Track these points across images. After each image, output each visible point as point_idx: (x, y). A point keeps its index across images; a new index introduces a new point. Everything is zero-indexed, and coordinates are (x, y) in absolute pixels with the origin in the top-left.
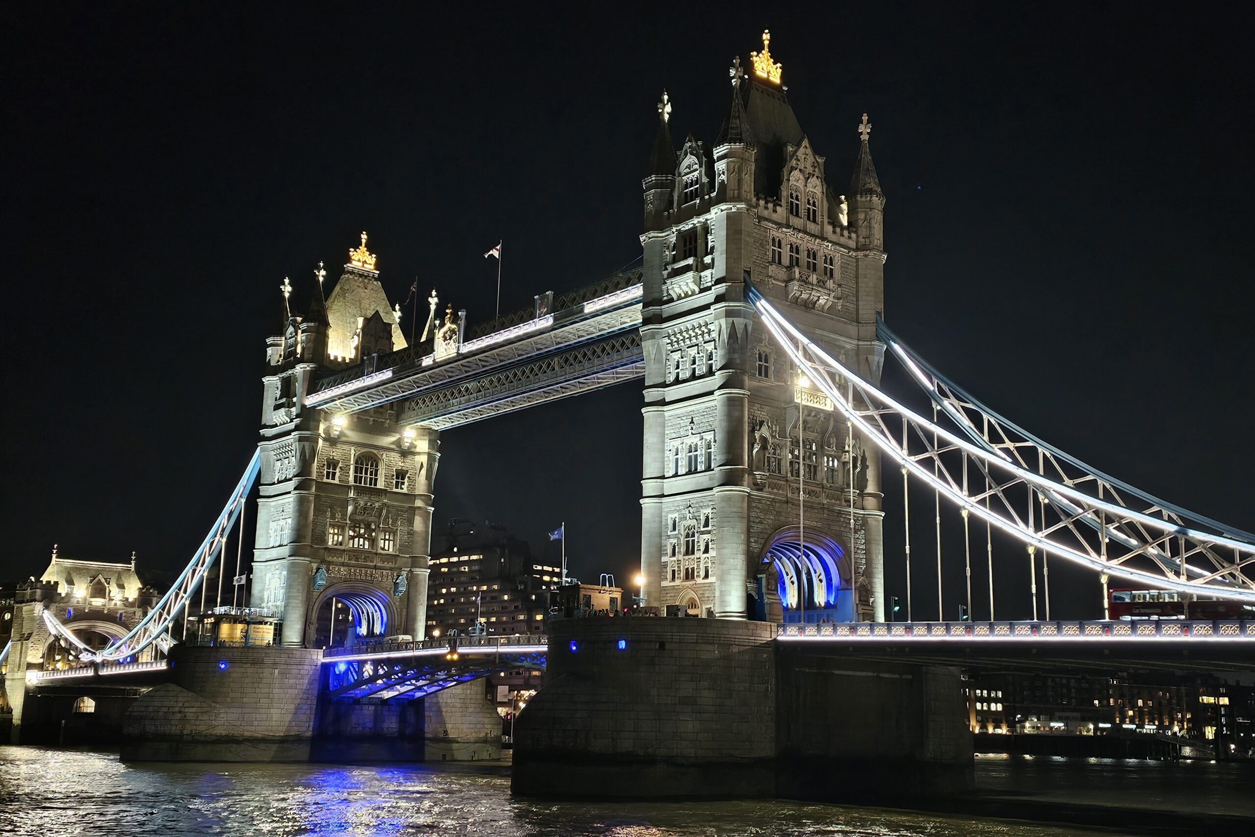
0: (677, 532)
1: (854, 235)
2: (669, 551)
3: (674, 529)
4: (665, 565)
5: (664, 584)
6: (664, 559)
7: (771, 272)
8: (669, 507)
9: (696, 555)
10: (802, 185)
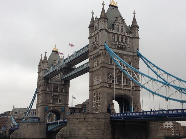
2: (94, 100)
5: (93, 107)
7: (112, 42)
8: (94, 91)
9: (98, 101)
10: (119, 25)
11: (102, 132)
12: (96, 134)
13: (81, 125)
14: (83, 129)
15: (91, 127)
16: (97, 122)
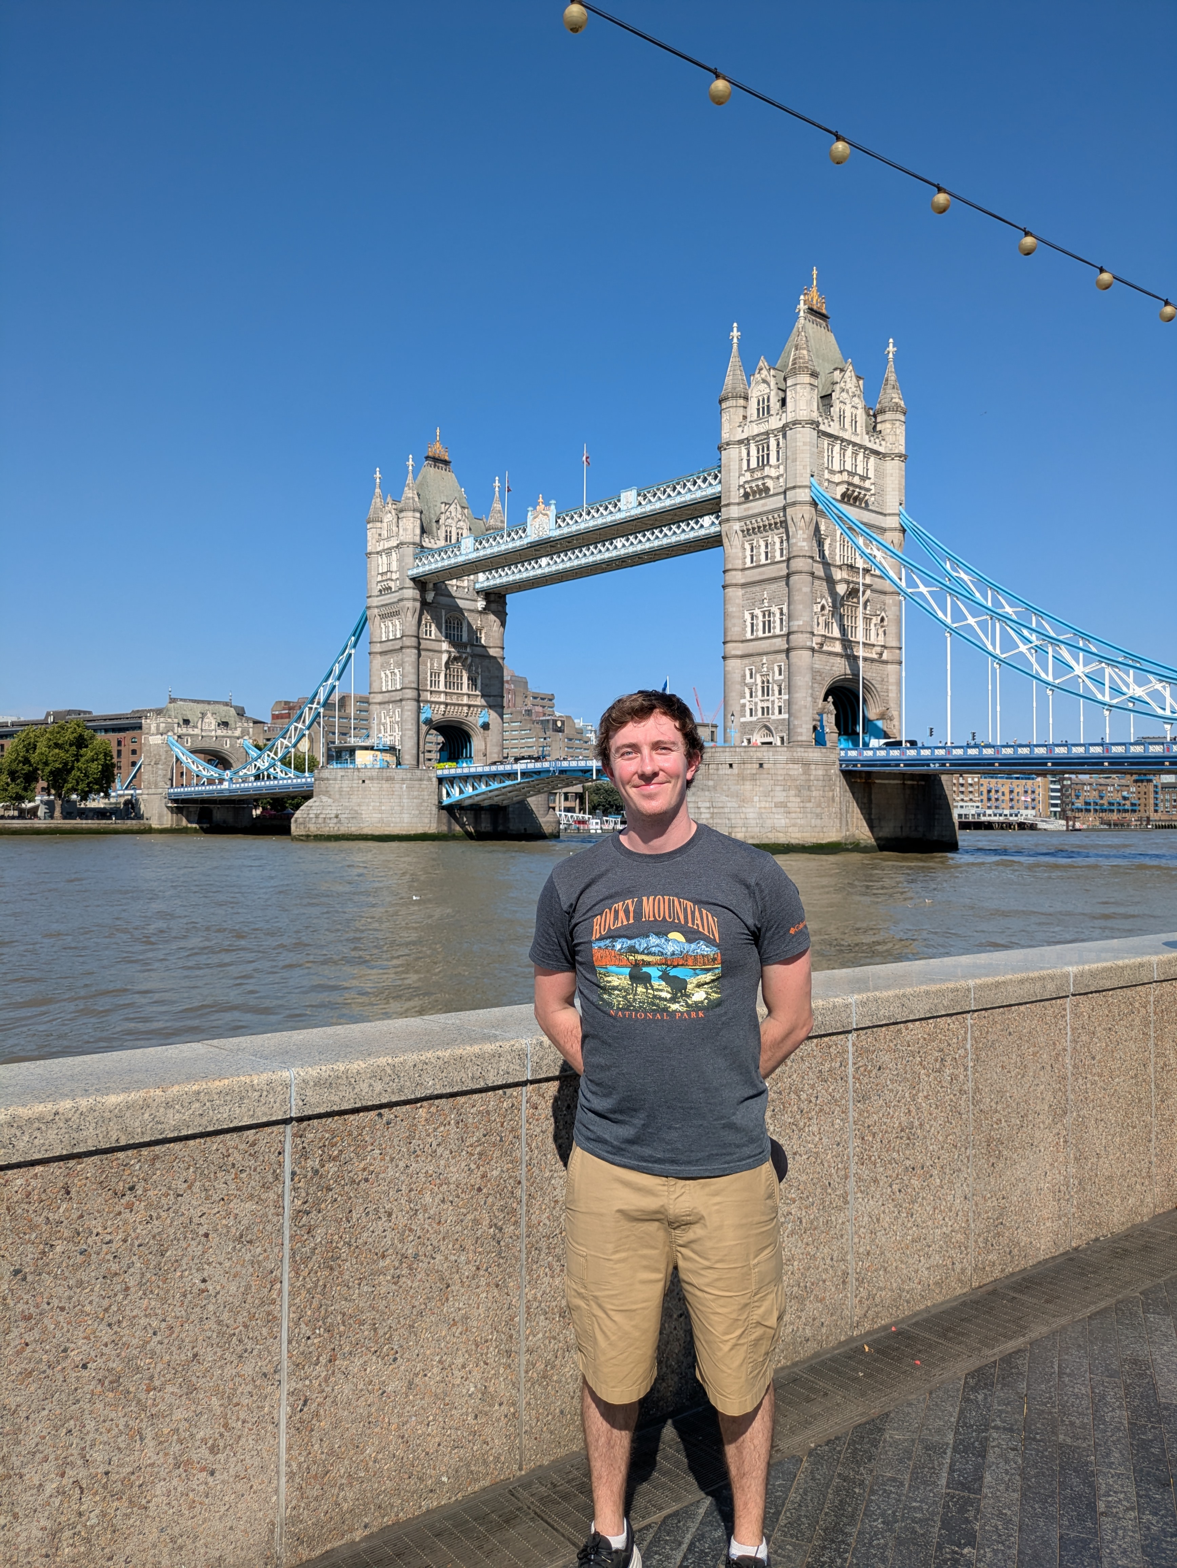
0: (753, 680)
1: (883, 443)
2: (748, 695)
3: (751, 677)
4: (744, 706)
5: (743, 720)
6: (742, 701)
7: (827, 475)
8: (746, 661)
9: (771, 698)
10: (848, 401)
11: (819, 810)
12: (801, 815)
13: (748, 786)
14: (756, 799)
15: (784, 794)
16: (803, 777)
